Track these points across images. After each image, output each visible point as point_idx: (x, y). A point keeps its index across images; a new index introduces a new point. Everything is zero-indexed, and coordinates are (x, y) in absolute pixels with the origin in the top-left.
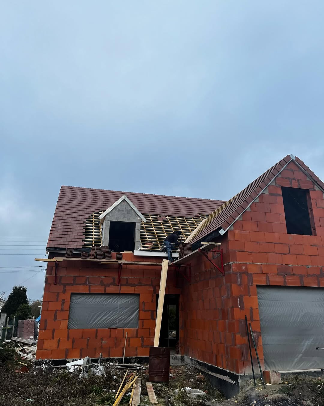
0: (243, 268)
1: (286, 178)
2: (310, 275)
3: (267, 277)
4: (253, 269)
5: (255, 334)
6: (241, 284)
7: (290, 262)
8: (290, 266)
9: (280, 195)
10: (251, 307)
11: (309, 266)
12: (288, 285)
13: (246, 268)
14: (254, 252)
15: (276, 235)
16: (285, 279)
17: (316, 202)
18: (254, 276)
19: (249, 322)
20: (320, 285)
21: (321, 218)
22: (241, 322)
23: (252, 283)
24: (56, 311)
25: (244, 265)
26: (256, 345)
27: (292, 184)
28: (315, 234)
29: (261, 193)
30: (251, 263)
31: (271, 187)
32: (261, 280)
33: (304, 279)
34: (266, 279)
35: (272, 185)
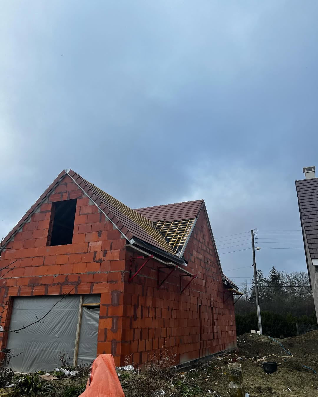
0: (4, 282)
1: (58, 193)
2: (54, 284)
3: (20, 289)
4: (11, 283)
7: (41, 273)
8: (40, 277)
9: (49, 211)
11: (57, 275)
12: (34, 295)
13: (6, 283)
15: (37, 249)
16: (33, 289)
17: (80, 210)
18: (10, 288)
21: (80, 225)
23: (7, 295)
25: (4, 280)
27: (62, 197)
28: (70, 242)
29: (34, 214)
30: (11, 277)
31: (43, 206)
32: (14, 292)
33: (49, 288)
34: (18, 291)
35: (44, 203)
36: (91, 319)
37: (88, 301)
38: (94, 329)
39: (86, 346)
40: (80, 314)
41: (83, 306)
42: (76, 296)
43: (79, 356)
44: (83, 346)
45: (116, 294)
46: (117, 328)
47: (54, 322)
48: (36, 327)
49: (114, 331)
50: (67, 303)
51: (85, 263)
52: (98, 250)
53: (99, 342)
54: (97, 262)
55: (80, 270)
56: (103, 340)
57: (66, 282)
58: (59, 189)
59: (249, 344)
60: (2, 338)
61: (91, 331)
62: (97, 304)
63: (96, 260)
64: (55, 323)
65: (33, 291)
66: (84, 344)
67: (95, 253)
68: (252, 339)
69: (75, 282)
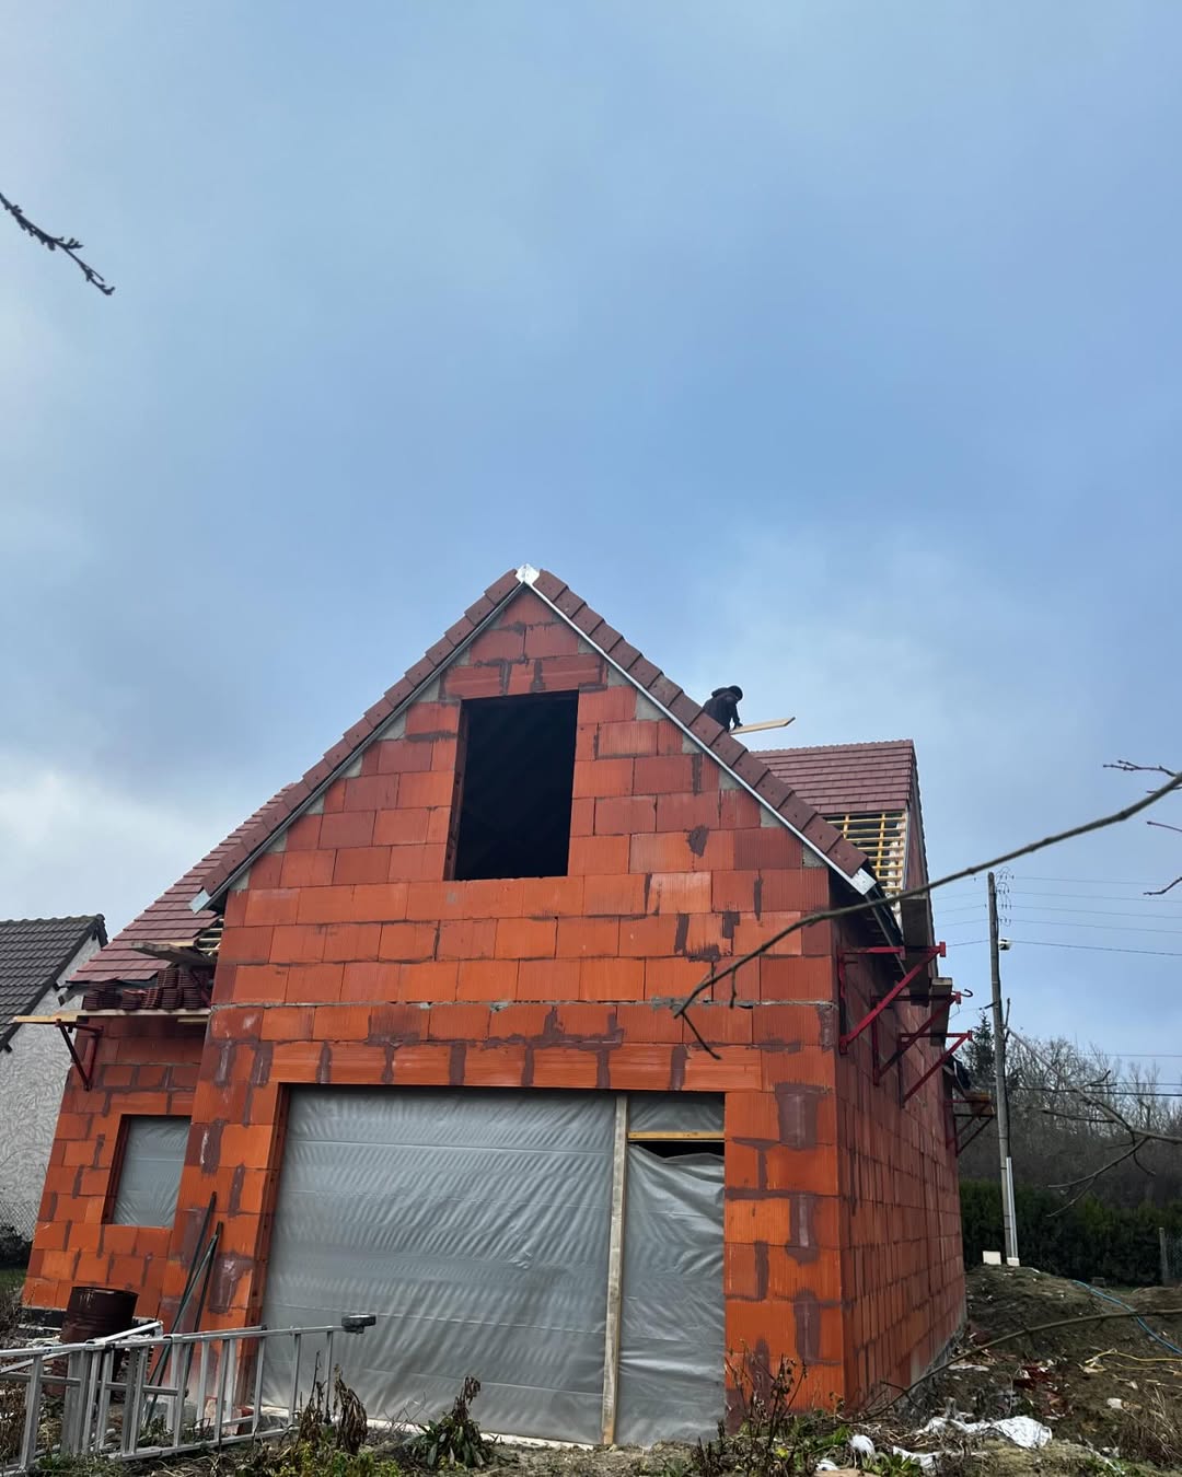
0: (249, 1022)
1: (487, 665)
2: (494, 1042)
3: (326, 1055)
4: (280, 1025)
5: (232, 1263)
6: (227, 1083)
7: (425, 989)
8: (424, 1006)
9: (446, 735)
10: (242, 1166)
11: (503, 1004)
12: (396, 1081)
13: (258, 1025)
14: (299, 964)
15: (398, 891)
16: (390, 1058)
17: (597, 738)
18: (278, 1050)
19: (220, 1217)
20: (532, 1082)
21: (601, 798)
22: (194, 1215)
23: (265, 1078)
24: (82, 1167)
25: (250, 1014)
26: (225, 1301)
27: (508, 681)
28: (560, 868)
29: (375, 741)
30: (279, 1002)
31: (420, 712)
32: (300, 1066)
33: (467, 1057)
34: (318, 1062)
35: (424, 700)
36: (673, 1198)
37: (656, 1120)
38: (688, 1241)
39: (658, 1313)
40: (619, 1175)
41: (630, 1143)
42: (603, 1095)
43: (625, 1353)
44: (640, 1311)
45: (798, 1099)
46: (814, 1240)
47: (498, 1203)
48: (416, 1221)
49: (807, 1258)
50: (553, 1124)
51: (639, 959)
52: (698, 906)
53: (734, 1301)
54: (692, 958)
55: (612, 984)
56: (752, 1291)
57: (552, 1033)
58: (492, 648)
59: (1011, 1309)
60: (250, 1263)
61: (675, 1251)
62: (696, 1134)
63: (688, 948)
64: (504, 1206)
65: (394, 1064)
66: (648, 1305)
67: (684, 920)
68: (1019, 1288)
69: (594, 1037)
